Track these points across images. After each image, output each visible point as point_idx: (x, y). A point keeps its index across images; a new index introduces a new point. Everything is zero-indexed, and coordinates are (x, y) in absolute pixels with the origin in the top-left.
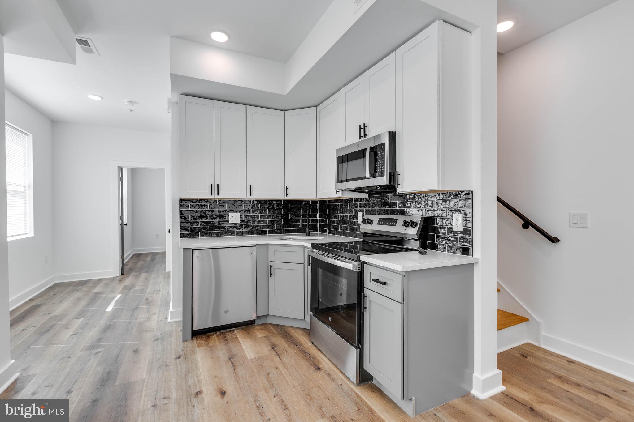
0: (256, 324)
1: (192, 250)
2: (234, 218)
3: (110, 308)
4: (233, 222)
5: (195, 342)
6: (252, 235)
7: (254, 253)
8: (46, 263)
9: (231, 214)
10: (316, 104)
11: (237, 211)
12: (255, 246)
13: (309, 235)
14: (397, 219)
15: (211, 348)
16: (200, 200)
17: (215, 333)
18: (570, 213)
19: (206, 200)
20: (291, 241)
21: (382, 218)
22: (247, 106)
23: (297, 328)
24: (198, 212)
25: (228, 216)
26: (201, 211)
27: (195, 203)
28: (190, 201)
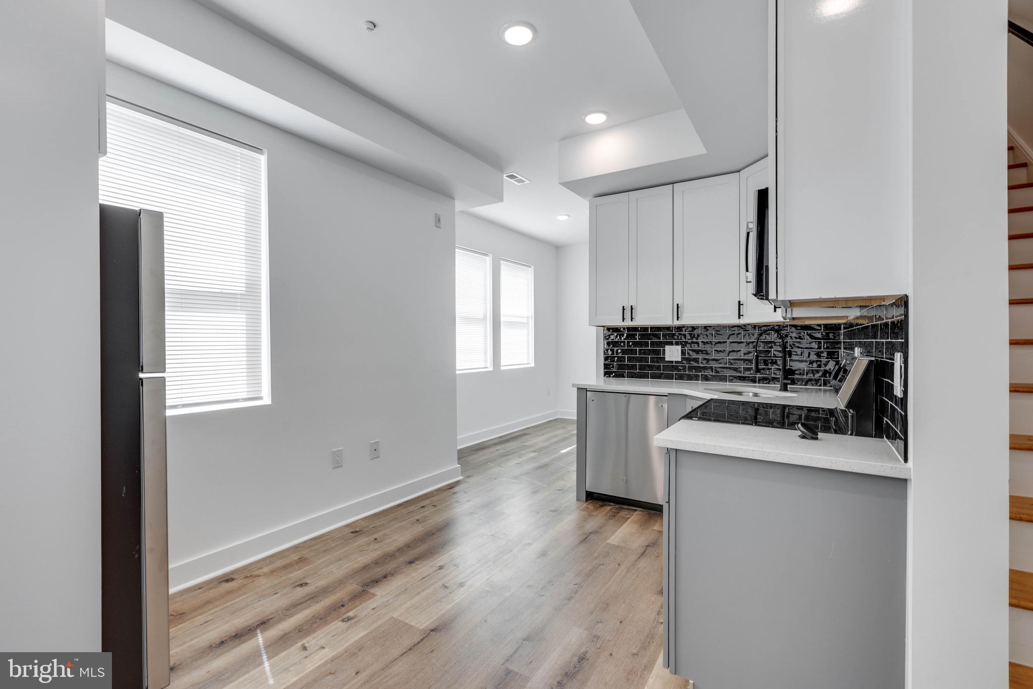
1: (587, 391)
2: (673, 353)
3: (563, 451)
4: (671, 360)
5: (585, 505)
6: (700, 382)
7: (665, 406)
8: (549, 395)
9: (667, 348)
11: (677, 344)
12: (667, 396)
13: (786, 390)
15: (590, 515)
17: (614, 504)
24: (624, 344)
25: (664, 350)
26: (628, 343)
27: (621, 331)
28: (616, 330)
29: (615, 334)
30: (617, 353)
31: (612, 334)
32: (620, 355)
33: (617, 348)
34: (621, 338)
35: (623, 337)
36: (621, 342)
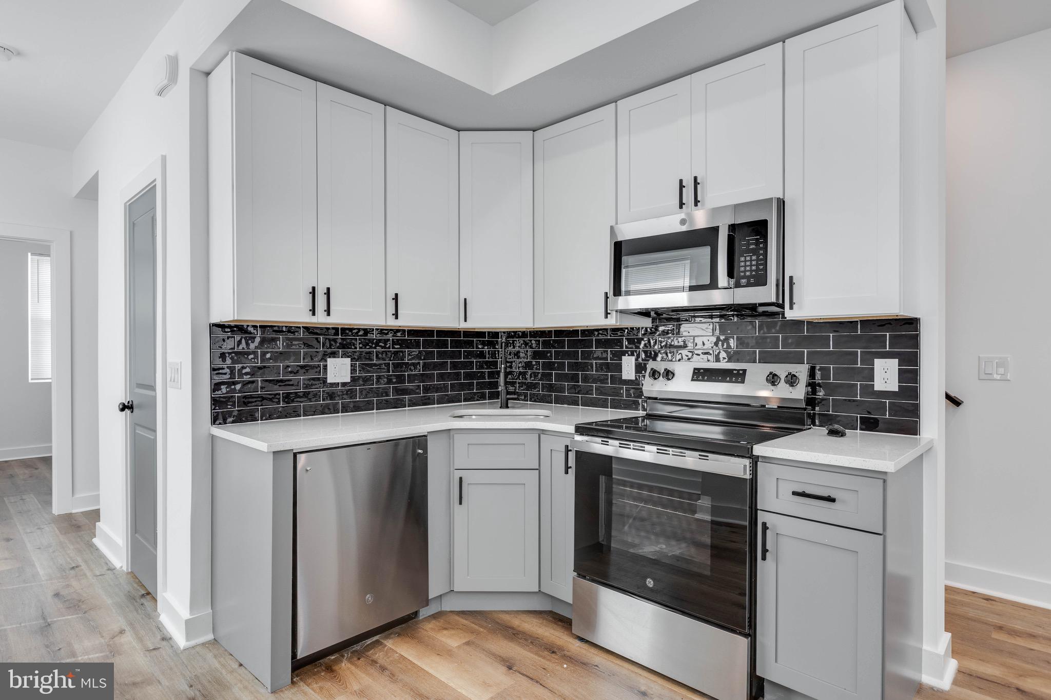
0: (421, 618)
1: (295, 455)
2: (338, 371)
4: (336, 381)
6: (375, 411)
9: (331, 362)
10: (534, 125)
11: (344, 356)
13: (507, 407)
14: (745, 371)
16: (261, 327)
18: (979, 357)
19: (275, 326)
20: (474, 420)
21: (702, 369)
22: (387, 106)
23: (518, 612)
24: (256, 357)
25: (325, 367)
26: (264, 354)
27: (251, 333)
28: (238, 329)
29: (238, 338)
30: (241, 375)
31: (232, 337)
32: (246, 378)
33: (240, 365)
34: (247, 344)
35: (253, 342)
36: (248, 354)
